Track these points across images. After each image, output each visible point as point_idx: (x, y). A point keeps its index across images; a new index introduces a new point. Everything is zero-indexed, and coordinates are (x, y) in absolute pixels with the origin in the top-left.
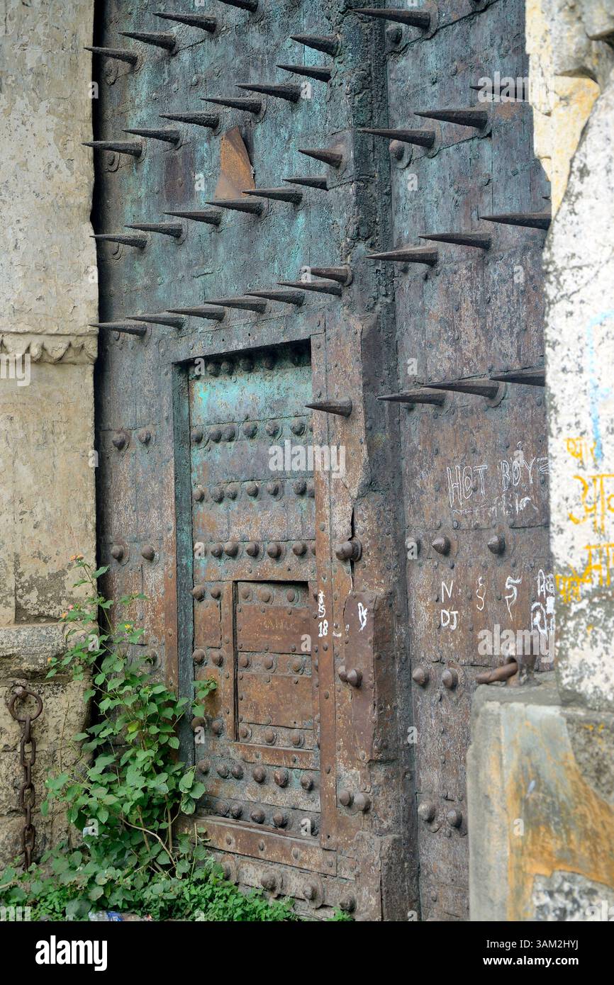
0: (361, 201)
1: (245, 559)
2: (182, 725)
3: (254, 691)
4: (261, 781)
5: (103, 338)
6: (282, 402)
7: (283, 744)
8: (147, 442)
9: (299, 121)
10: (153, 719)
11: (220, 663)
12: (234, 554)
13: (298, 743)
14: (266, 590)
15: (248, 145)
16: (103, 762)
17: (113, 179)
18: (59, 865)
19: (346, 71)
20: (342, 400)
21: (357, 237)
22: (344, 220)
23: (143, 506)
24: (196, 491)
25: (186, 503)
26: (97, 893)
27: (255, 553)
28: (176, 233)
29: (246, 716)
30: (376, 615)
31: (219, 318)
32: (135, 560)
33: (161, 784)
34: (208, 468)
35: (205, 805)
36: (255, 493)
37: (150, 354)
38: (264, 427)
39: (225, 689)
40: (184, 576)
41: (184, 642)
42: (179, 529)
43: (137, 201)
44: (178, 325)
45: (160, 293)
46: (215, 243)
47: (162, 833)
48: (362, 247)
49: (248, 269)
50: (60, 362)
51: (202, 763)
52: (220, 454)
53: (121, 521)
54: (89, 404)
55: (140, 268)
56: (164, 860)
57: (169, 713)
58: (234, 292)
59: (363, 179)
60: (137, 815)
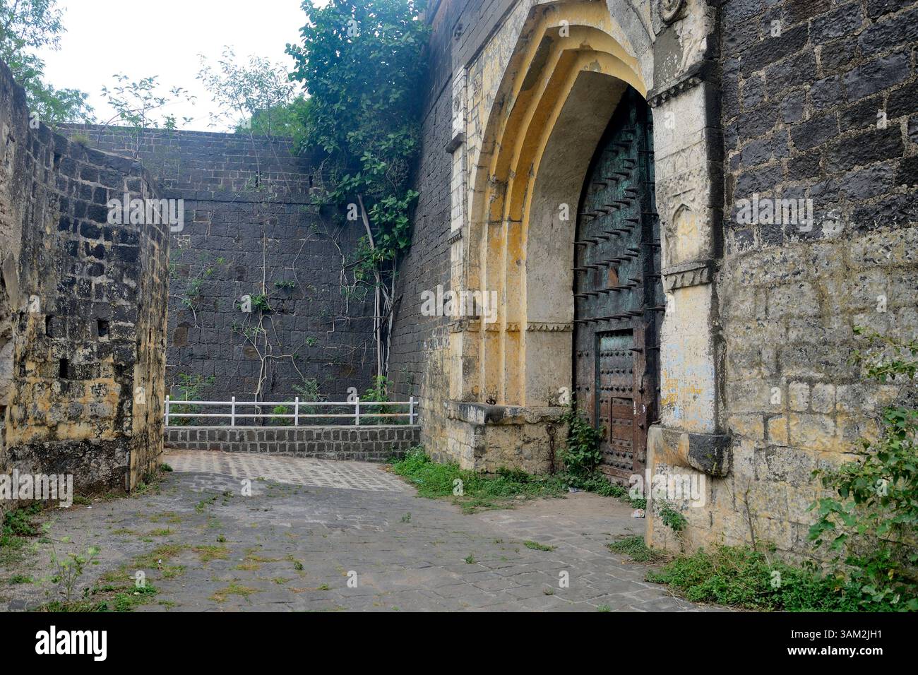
0: (645, 293)
1: (615, 391)
2: (596, 439)
3: (617, 429)
4: (618, 455)
5: (576, 324)
6: (626, 345)
7: (624, 445)
8: (587, 355)
9: (631, 267)
10: (587, 436)
11: (607, 421)
12: (612, 389)
13: (629, 445)
14: (620, 400)
15: (617, 272)
16: (573, 447)
17: (580, 277)
18: (560, 475)
19: (641, 258)
20: (639, 348)
21: (644, 303)
22: (641, 297)
23: (586, 374)
24: (601, 370)
25: (598, 374)
26: (571, 482)
27: (617, 389)
28: (597, 295)
29: (614, 437)
30: (647, 408)
31: (608, 321)
32: (584, 390)
33: (589, 455)
34: (605, 364)
35: (602, 462)
36: (618, 372)
37: (589, 329)
38: (621, 353)
39: (608, 429)
40: (597, 396)
41: (597, 414)
42: (596, 382)
43: (586, 285)
44: (597, 322)
45: (592, 312)
46: (607, 299)
47: (590, 468)
48: (645, 305)
49: (617, 307)
50: (563, 331)
51: (601, 450)
52: (608, 359)
53: (580, 377)
54: (571, 343)
55: (586, 304)
56: (590, 475)
57: (592, 435)
58: (612, 314)
59: (646, 286)
60: (582, 463)
